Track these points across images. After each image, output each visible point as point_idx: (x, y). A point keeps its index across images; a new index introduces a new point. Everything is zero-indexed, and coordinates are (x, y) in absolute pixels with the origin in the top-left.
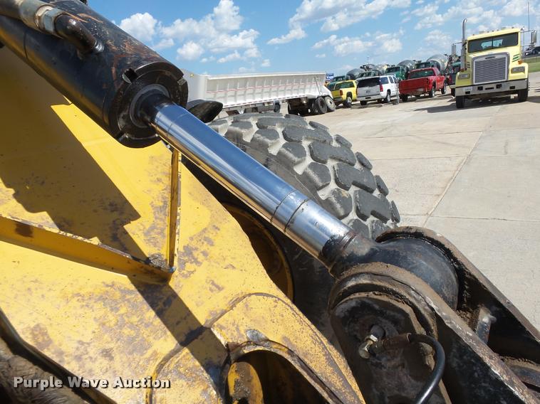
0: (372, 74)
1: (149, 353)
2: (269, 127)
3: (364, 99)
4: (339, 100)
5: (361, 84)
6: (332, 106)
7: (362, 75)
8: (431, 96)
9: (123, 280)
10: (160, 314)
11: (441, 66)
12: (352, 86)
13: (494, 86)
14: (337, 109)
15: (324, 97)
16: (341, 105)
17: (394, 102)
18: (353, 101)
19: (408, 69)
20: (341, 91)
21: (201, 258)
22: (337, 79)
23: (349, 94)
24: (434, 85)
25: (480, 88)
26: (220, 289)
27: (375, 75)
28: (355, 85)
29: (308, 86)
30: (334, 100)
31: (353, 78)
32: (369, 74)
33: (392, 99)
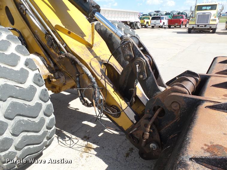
0: (159, 15)
1: (89, 57)
2: (114, 24)
3: (153, 25)
4: (143, 24)
5: (153, 19)
6: (140, 27)
7: (154, 15)
8: (180, 27)
9: (84, 46)
10: (91, 52)
11: (188, 15)
12: (149, 19)
13: (204, 25)
14: (141, 28)
15: (137, 22)
16: (144, 27)
17: (165, 28)
18: (149, 25)
19: (174, 15)
20: (144, 21)
21: (98, 46)
22: (144, 15)
23: (148, 23)
24: (182, 23)
25: (198, 26)
26: (101, 52)
27: (160, 15)
28: (151, 19)
29: (131, 17)
30: (141, 24)
31: (151, 15)
32: (157, 15)
33: (165, 26)
